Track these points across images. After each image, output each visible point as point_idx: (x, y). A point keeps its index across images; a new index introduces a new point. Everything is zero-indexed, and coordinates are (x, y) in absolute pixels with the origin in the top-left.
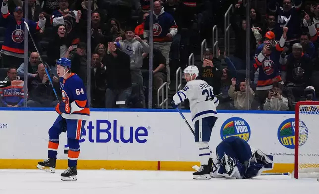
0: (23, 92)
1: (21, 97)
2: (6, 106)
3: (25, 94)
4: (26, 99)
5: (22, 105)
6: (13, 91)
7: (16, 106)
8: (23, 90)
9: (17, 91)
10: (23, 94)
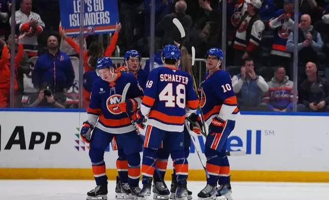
0: (292, 94)
1: (289, 100)
2: (272, 111)
3: (295, 97)
4: (296, 103)
5: (291, 109)
6: (281, 93)
7: (284, 111)
8: (292, 91)
9: (285, 93)
10: (292, 96)
